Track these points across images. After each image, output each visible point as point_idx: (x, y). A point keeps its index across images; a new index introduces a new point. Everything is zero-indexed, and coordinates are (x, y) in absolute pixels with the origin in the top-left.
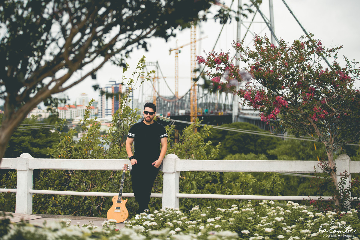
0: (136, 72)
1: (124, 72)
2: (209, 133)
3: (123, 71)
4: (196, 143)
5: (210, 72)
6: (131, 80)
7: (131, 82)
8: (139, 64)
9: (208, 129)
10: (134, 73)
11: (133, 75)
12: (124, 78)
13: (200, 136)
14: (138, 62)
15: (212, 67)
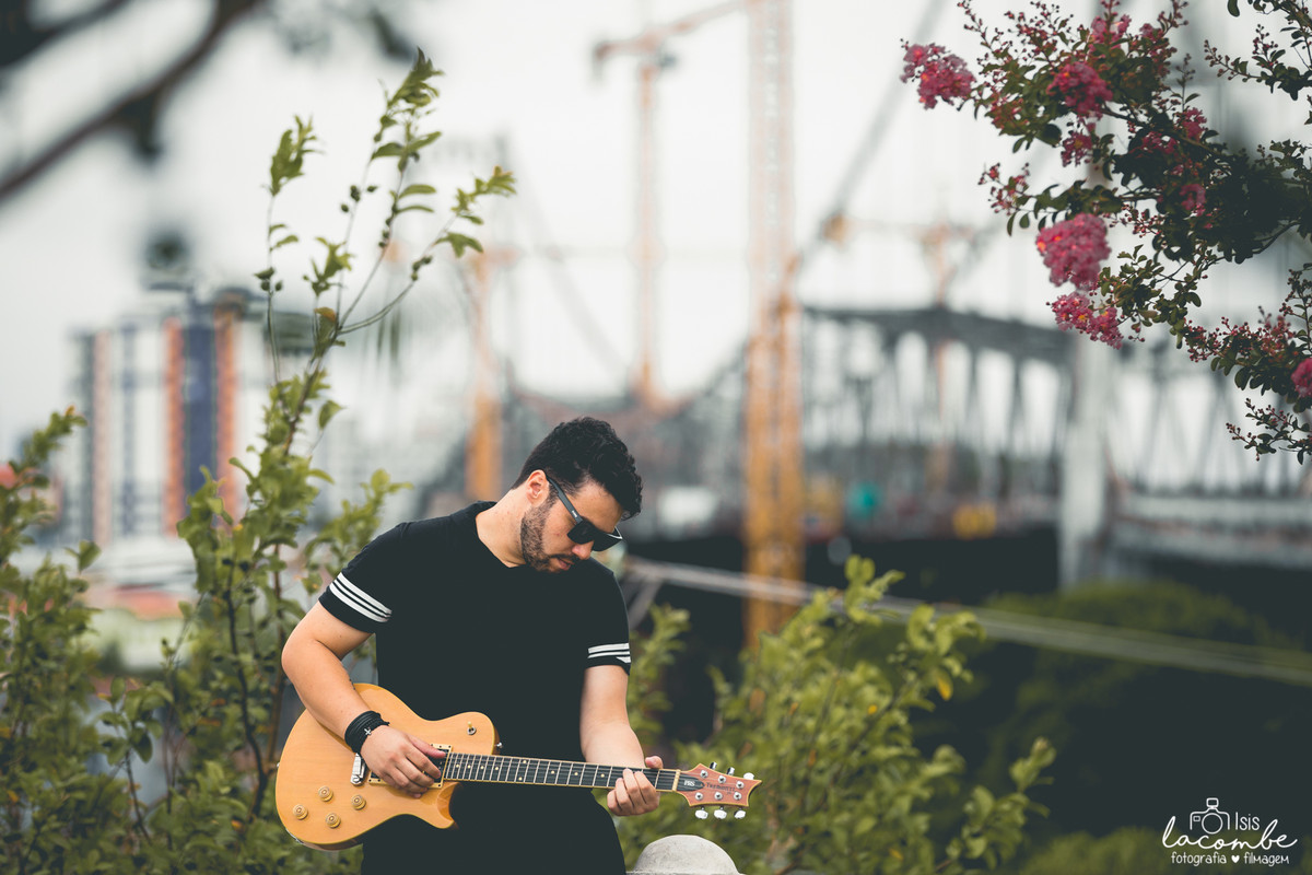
0: (371, 189)
1: (275, 189)
2: (947, 671)
3: (268, 180)
4: (853, 747)
5: (1013, 182)
6: (333, 249)
7: (335, 265)
8: (386, 121)
9: (945, 642)
10: (355, 194)
11: (345, 209)
12: (280, 235)
13: (881, 692)
14: (381, 110)
15: (1030, 138)
